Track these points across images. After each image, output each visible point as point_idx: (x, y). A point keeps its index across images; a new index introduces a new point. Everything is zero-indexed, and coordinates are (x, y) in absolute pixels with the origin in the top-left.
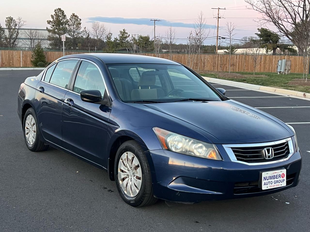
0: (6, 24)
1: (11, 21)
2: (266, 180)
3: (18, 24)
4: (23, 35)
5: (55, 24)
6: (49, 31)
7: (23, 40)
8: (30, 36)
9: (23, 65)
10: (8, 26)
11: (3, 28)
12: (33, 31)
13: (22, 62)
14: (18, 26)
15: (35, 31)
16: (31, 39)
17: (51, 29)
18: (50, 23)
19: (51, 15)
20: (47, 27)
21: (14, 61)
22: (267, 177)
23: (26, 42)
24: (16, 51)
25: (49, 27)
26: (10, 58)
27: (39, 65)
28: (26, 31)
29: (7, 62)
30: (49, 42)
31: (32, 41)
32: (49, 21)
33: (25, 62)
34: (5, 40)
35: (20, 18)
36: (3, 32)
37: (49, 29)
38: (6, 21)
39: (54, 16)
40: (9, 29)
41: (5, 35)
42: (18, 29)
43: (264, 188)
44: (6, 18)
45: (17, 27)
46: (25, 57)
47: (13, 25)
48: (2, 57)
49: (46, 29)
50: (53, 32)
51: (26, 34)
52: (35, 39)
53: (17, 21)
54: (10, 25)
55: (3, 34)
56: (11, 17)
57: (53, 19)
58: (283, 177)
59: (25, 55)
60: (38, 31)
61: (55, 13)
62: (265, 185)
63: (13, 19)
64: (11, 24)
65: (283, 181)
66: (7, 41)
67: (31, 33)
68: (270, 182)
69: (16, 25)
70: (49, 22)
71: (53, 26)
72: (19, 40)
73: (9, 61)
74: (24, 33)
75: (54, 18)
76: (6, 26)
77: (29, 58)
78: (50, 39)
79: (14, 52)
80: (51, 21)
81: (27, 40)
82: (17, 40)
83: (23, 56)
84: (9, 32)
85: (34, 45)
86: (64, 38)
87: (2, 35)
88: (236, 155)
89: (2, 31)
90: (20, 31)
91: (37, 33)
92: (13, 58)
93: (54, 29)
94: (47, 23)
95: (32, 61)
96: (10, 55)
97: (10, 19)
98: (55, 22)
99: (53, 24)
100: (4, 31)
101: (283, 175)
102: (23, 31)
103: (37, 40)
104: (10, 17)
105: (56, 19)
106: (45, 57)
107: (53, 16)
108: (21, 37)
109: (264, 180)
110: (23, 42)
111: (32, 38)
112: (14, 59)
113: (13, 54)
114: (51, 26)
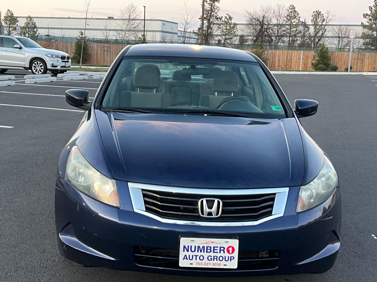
0: (312, 19)
1: (318, 16)
2: (188, 251)
3: (326, 18)
4: (331, 32)
5: (372, 17)
6: (364, 26)
7: (330, 39)
8: (338, 33)
9: (302, 68)
10: (314, 22)
11: (307, 25)
12: (343, 27)
13: (302, 65)
14: (325, 21)
15: (346, 27)
16: (339, 37)
17: (367, 24)
18: (367, 16)
19: (370, 7)
20: (362, 22)
21: (292, 64)
22: (191, 247)
23: (333, 42)
24: (296, 51)
25: (366, 22)
26: (288, 60)
27: (318, 68)
28: (334, 27)
29: (284, 65)
30: (362, 41)
31: (340, 40)
32: (365, 14)
33: (305, 65)
34: (308, 39)
35: (329, 11)
36: (307, 30)
37: (365, 24)
38: (312, 16)
39: (373, 7)
40: (315, 25)
41: (309, 33)
42: (326, 25)
43: (183, 263)
44: (313, 12)
45: (324, 23)
46: (306, 59)
47: (320, 21)
48: (279, 58)
49: (360, 24)
50: (370, 28)
51: (334, 32)
52: (344, 37)
53: (325, 16)
54: (316, 20)
55: (308, 32)
56: (319, 11)
57: (371, 12)
58: (231, 252)
59: (306, 55)
60: (349, 27)
61: (375, 3)
62: (185, 260)
63: (321, 14)
64: (318, 19)
65: (231, 259)
66: (310, 40)
67: (340, 30)
68: (198, 257)
69: (324, 20)
70: (365, 16)
71: (370, 20)
72: (325, 38)
73: (287, 64)
74: (331, 30)
75: (373, 10)
76: (312, 22)
77: (310, 60)
78: (364, 36)
79: (293, 53)
80: (368, 14)
81: (334, 39)
82: (322, 38)
83: (303, 58)
84: (315, 29)
85: (343, 45)
86: (353, 34)
87: (306, 32)
88: (146, 202)
89: (307, 28)
90: (328, 28)
91: (348, 30)
92: (291, 59)
93: (371, 25)
94: (363, 16)
95: (313, 63)
96: (289, 57)
97: (318, 13)
98: (373, 16)
99: (370, 18)
100: (308, 28)
101: (231, 249)
102: (330, 27)
103: (346, 39)
104: (317, 11)
105: (375, 11)
106: (330, 59)
107: (371, 8)
108: (327, 35)
109: (184, 251)
110: (329, 41)
111: (340, 35)
112: (293, 61)
113: (292, 55)
114: (367, 20)
